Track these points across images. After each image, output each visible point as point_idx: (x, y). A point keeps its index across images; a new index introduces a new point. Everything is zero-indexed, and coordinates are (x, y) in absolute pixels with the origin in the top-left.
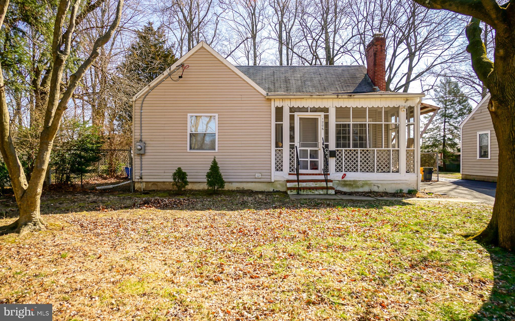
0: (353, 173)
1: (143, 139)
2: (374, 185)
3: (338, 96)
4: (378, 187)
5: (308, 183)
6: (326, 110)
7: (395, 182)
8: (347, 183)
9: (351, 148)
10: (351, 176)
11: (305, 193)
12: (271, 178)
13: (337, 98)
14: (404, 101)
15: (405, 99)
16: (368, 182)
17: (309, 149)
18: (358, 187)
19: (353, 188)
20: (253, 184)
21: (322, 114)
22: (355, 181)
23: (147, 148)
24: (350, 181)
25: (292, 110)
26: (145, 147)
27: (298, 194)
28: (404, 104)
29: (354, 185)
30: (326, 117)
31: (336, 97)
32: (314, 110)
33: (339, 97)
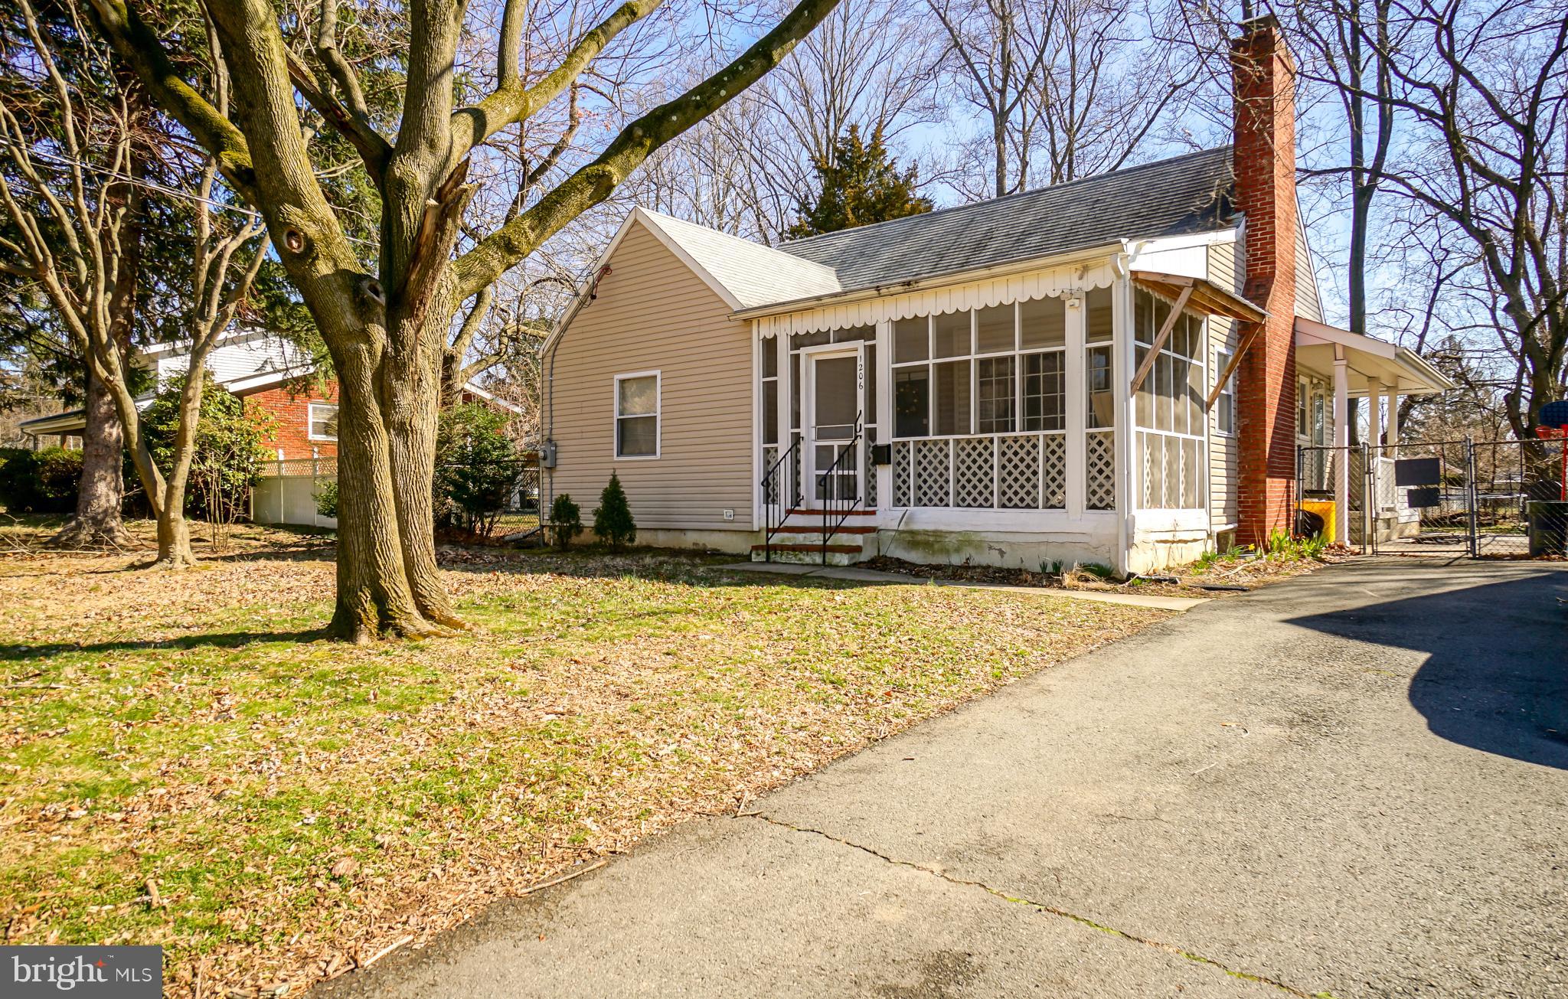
0: (931, 511)
1: (554, 437)
2: (990, 548)
3: (878, 289)
4: (1002, 553)
5: (808, 535)
6: (867, 332)
7: (1051, 538)
8: (919, 538)
9: (931, 437)
10: (929, 518)
11: (784, 559)
12: (751, 522)
13: (880, 295)
14: (1076, 276)
15: (1079, 266)
16: (973, 537)
17: (836, 443)
18: (946, 551)
19: (934, 553)
20: (722, 535)
21: (860, 344)
22: (937, 533)
23: (559, 455)
24: (926, 532)
25: (797, 341)
26: (556, 452)
27: (768, 560)
28: (1076, 284)
29: (936, 546)
30: (871, 352)
31: (874, 292)
32: (846, 335)
33: (884, 291)
